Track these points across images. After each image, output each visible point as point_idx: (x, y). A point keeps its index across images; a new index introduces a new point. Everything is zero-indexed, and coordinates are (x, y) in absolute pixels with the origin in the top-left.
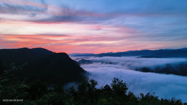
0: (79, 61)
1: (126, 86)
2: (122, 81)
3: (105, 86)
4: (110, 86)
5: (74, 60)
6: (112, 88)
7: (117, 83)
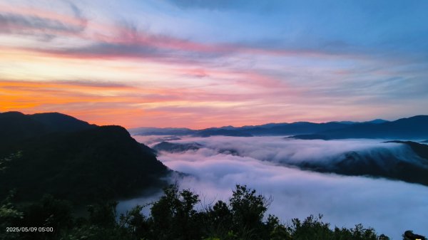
0: (156, 146)
1: (262, 203)
2: (254, 192)
3: (217, 204)
4: (228, 203)
5: (143, 145)
6: (230, 208)
7: (242, 197)
